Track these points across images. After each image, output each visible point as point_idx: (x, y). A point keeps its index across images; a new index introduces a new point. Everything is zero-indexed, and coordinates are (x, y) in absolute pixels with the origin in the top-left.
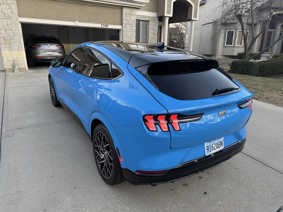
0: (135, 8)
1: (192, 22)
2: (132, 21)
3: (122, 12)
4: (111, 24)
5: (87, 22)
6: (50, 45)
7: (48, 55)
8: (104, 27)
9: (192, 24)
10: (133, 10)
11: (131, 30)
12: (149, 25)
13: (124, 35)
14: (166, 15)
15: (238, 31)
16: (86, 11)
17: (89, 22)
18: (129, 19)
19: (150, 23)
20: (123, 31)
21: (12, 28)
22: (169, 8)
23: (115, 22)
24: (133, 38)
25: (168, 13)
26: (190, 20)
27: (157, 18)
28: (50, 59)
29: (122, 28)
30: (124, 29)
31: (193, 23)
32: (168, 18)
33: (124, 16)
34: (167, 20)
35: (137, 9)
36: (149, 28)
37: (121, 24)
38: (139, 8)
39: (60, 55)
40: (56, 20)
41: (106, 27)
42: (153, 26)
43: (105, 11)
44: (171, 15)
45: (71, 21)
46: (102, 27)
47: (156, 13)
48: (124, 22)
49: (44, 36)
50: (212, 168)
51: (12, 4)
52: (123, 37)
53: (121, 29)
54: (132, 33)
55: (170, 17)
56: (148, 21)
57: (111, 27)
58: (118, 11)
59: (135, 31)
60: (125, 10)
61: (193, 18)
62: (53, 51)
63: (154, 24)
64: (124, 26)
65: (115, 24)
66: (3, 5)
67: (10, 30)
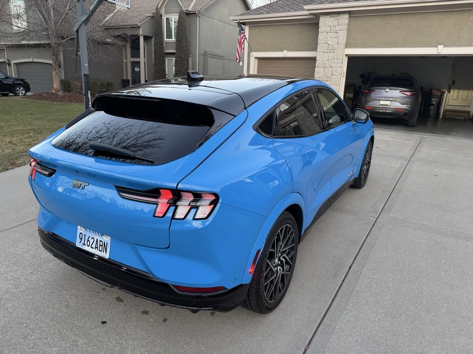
6: (390, 89)
7: (382, 105)
21: (333, 65)
28: (382, 112)
39: (404, 107)
40: (401, 47)
45: (430, 47)
49: (393, 75)
50: (93, 278)
51: (341, 30)
62: (393, 100)
66: (329, 34)
67: (330, 68)
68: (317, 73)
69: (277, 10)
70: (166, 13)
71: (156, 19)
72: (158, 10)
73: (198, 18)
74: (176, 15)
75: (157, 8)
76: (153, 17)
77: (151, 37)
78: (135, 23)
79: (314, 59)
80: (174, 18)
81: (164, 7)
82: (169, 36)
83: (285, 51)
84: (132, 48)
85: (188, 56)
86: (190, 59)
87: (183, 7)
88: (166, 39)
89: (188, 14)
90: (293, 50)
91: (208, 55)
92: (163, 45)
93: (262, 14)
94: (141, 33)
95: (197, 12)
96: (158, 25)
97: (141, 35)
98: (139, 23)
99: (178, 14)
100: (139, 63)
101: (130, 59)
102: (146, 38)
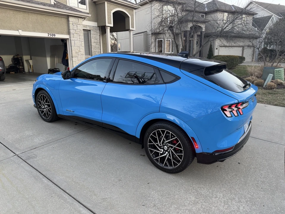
0: (81, 17)
1: (130, 32)
2: (80, 31)
3: (68, 21)
4: (58, 33)
5: (32, 32)
8: (51, 37)
9: (130, 34)
10: (80, 19)
11: (79, 40)
12: (91, 34)
13: (73, 44)
14: (107, 25)
15: (166, 40)
16: (30, 19)
17: (34, 31)
18: (76, 29)
19: (92, 32)
20: (71, 40)
22: (109, 18)
23: (62, 31)
24: (82, 47)
25: (109, 23)
26: (128, 30)
27: (98, 28)
29: (70, 37)
30: (72, 38)
31: (132, 33)
32: (109, 28)
33: (71, 25)
34: (108, 30)
35: (83, 18)
36: (91, 37)
37: (69, 33)
38: (85, 18)
39: (1, 68)
41: (54, 37)
42: (95, 36)
43: (50, 20)
44: (112, 25)
45: (13, 30)
46: (49, 36)
47: (96, 23)
48: (71, 31)
52: (71, 46)
53: (68, 39)
54: (81, 42)
55: (110, 27)
56: (90, 30)
57: (58, 36)
58: (64, 20)
59: (83, 40)
60: (71, 19)
61: (131, 29)
63: (95, 33)
64: (72, 35)
65: (62, 34)
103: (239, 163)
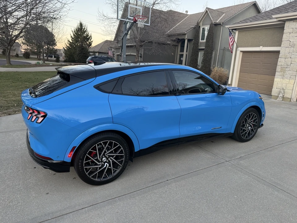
21: (292, 56)
66: (291, 34)
67: (290, 59)
68: (280, 62)
69: (258, 19)
70: (203, 25)
71: (197, 29)
72: (198, 23)
73: (222, 27)
74: (208, 26)
75: (198, 22)
76: (194, 28)
77: (193, 40)
78: (184, 32)
79: (278, 52)
80: (207, 28)
81: (202, 21)
82: (203, 39)
83: (261, 47)
84: (181, 46)
85: (212, 51)
86: (214, 52)
87: (213, 21)
88: (200, 41)
89: (216, 25)
90: (267, 46)
91: (226, 50)
92: (198, 44)
93: (247, 22)
94: (186, 38)
95: (221, 23)
96: (197, 32)
97: (186, 39)
98: (186, 32)
99: (209, 25)
100: (183, 55)
101: (179, 53)
102: (189, 40)
103: (35, 168)
